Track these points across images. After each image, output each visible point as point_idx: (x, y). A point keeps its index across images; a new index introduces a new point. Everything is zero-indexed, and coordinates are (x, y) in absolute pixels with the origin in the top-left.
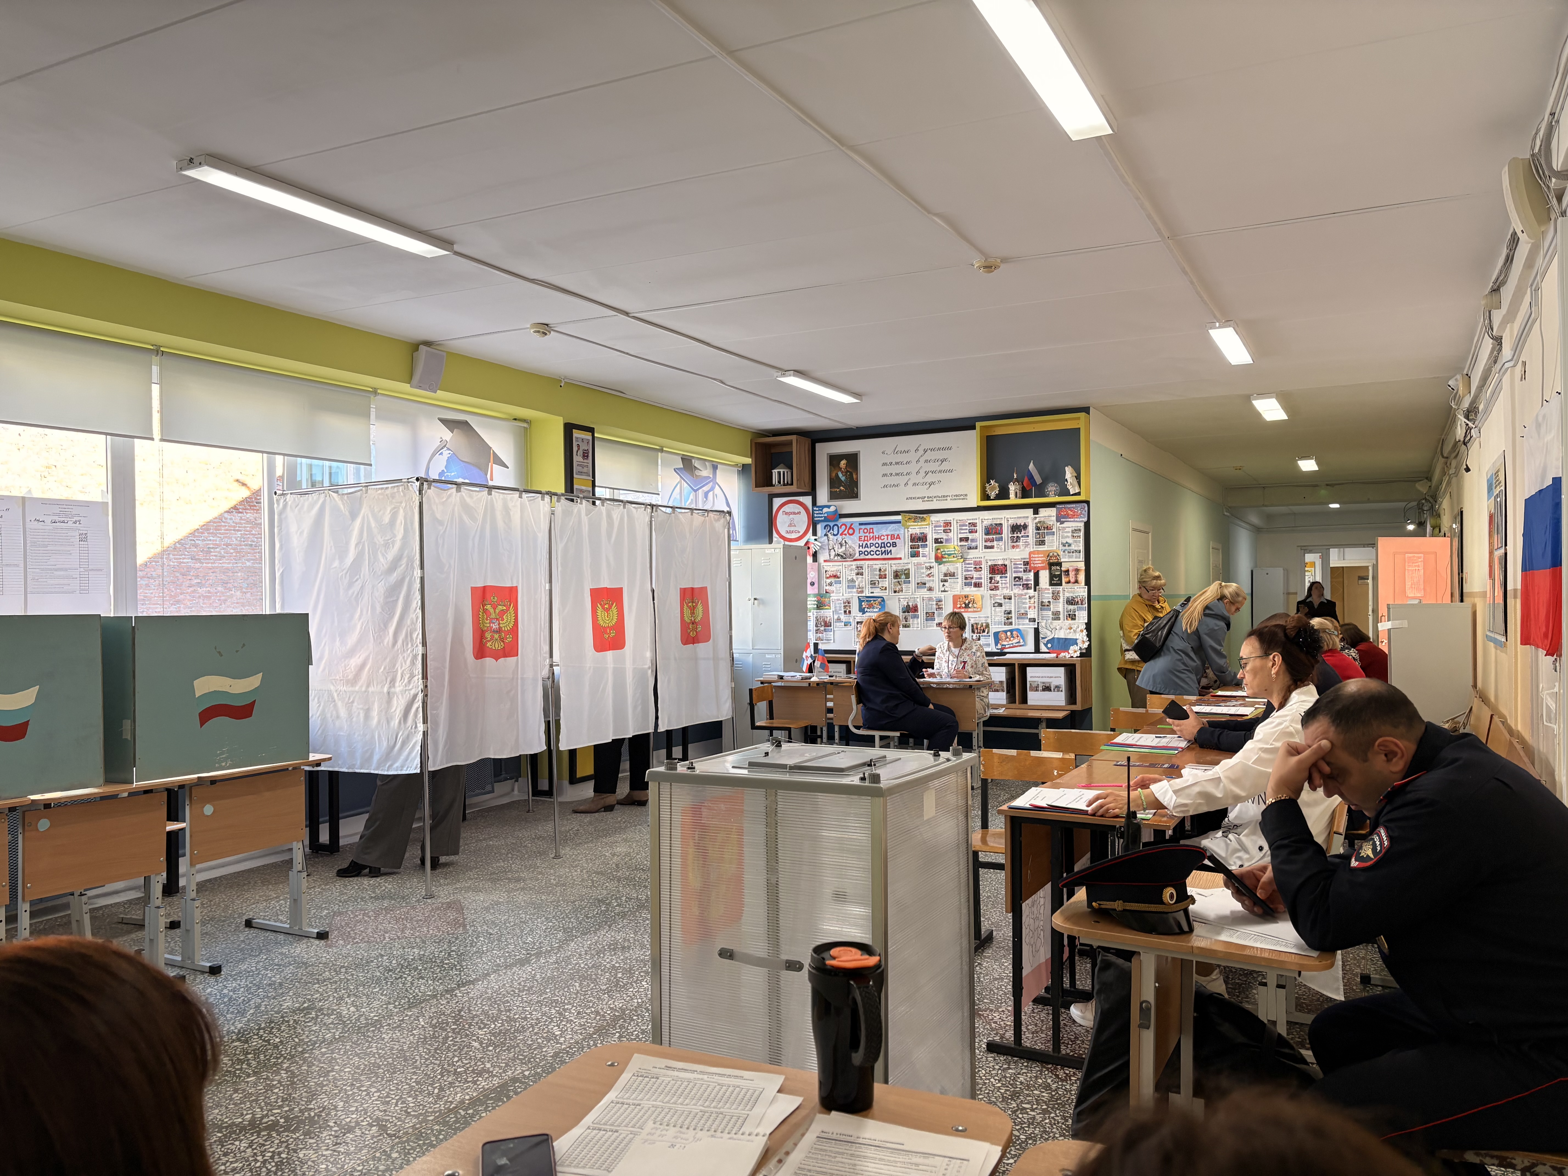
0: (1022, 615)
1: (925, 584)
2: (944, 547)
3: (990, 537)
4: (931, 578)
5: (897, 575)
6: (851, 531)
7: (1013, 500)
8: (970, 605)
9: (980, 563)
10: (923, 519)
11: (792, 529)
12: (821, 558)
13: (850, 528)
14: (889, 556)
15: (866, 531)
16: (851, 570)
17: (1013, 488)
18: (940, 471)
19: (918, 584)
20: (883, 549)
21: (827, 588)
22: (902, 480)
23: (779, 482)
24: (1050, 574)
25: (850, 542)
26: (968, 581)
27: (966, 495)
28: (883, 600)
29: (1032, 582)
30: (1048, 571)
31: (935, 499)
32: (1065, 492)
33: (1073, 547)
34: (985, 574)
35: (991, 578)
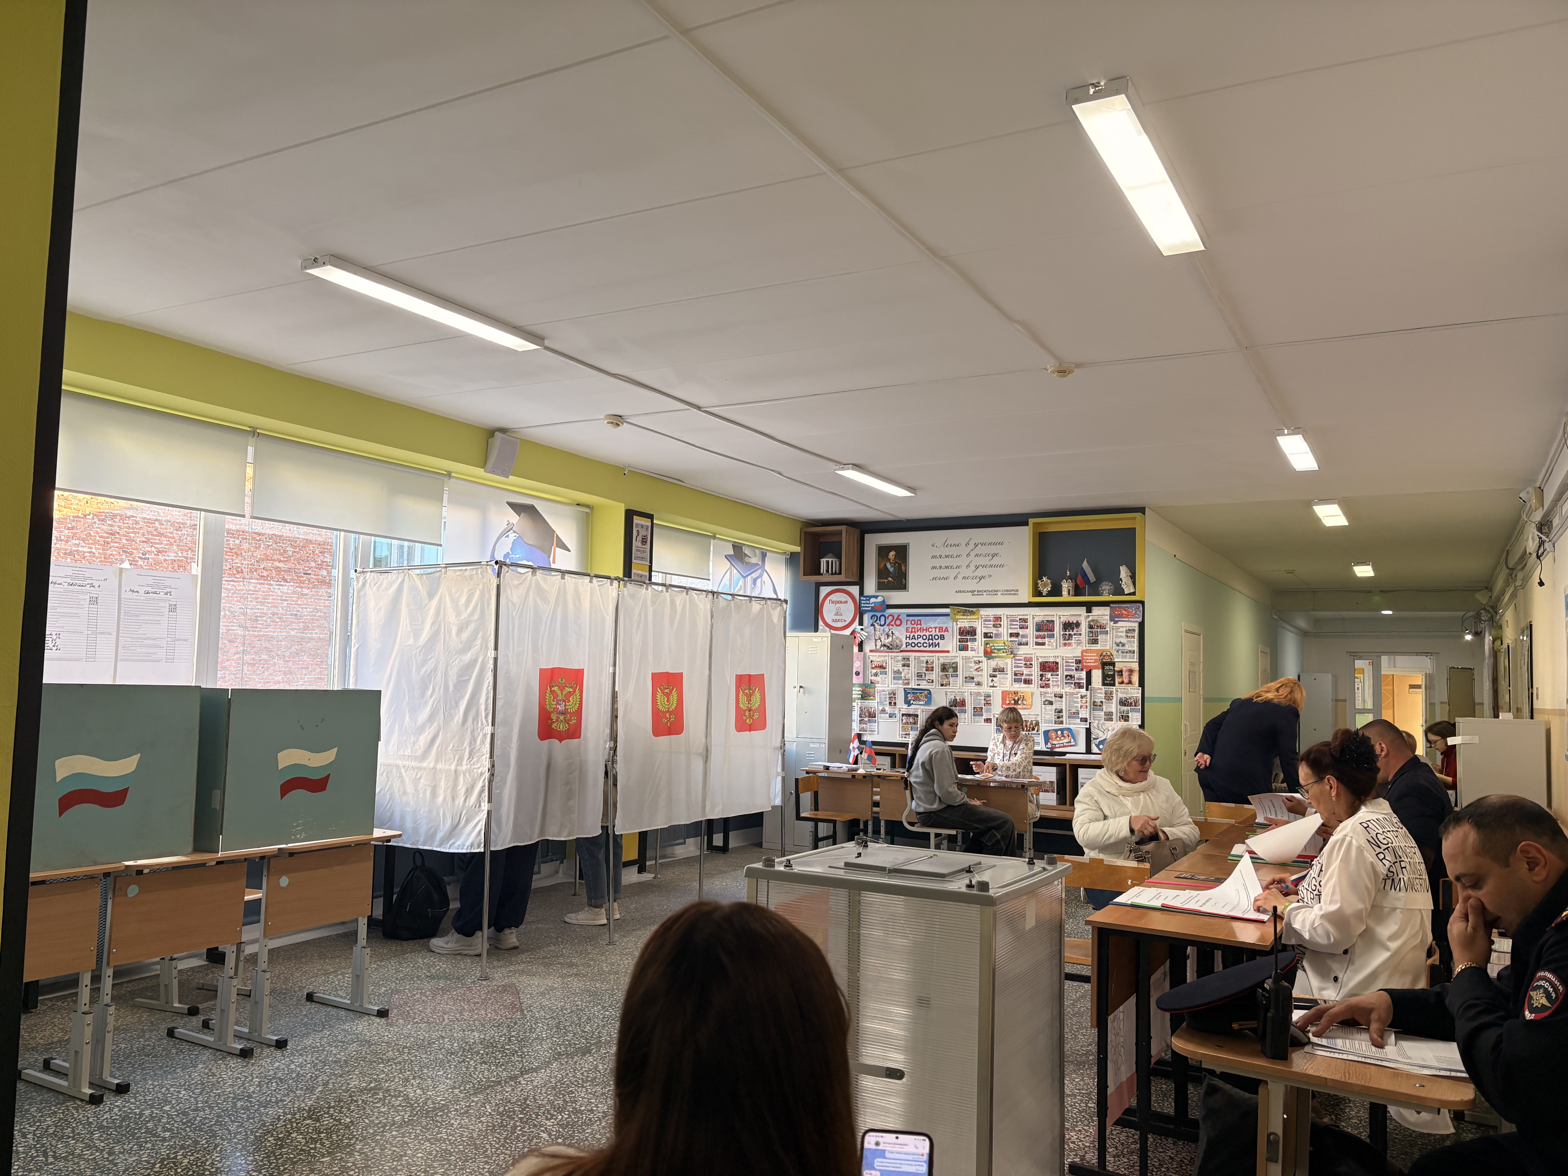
0: (1074, 715)
1: (973, 678)
2: (994, 642)
3: (1042, 633)
4: (980, 673)
5: (944, 668)
6: (898, 622)
7: (1065, 597)
8: (1020, 702)
9: (1031, 659)
10: (972, 613)
11: (838, 617)
12: (867, 648)
13: (898, 619)
14: (937, 649)
15: (913, 622)
16: (898, 661)
17: (1066, 586)
18: (991, 566)
19: (966, 678)
20: (931, 642)
21: (873, 678)
22: (951, 573)
23: (827, 571)
24: (1103, 673)
25: (897, 633)
26: (1018, 677)
27: (1017, 591)
28: (930, 693)
29: (1084, 681)
30: (1100, 670)
31: (985, 594)
32: (1119, 591)
33: (1127, 648)
34: (1035, 671)
35: (1042, 676)
